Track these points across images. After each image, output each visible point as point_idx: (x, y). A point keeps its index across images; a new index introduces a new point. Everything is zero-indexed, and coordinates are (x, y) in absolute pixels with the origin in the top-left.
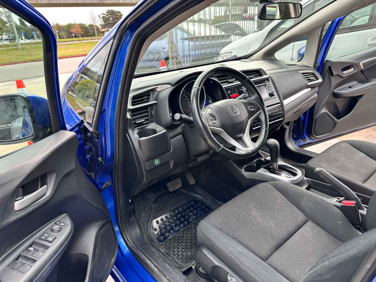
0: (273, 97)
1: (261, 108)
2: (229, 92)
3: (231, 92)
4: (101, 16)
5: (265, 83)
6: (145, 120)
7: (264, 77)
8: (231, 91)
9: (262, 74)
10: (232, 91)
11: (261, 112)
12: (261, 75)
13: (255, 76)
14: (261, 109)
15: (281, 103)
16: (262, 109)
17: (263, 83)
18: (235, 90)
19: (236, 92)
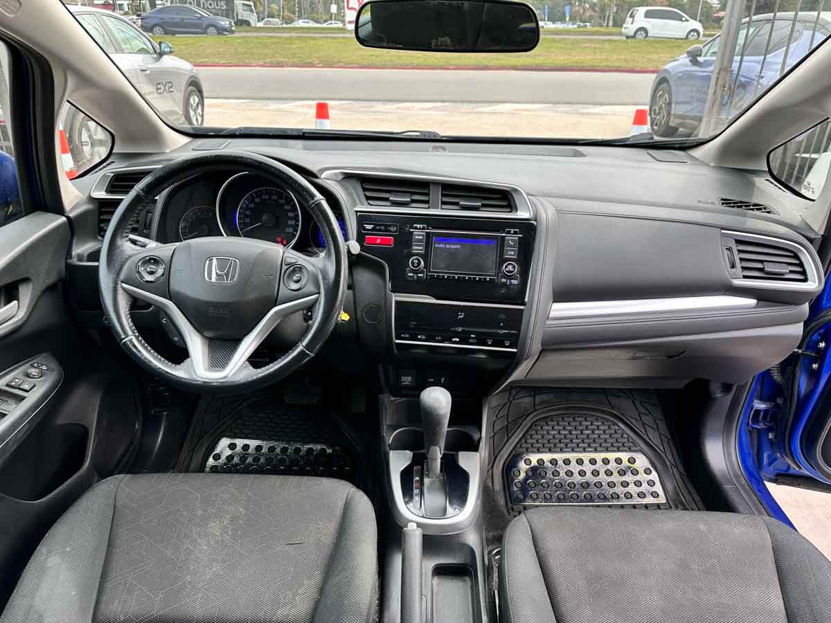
1: (321, 290)
2: (369, 227)
3: (373, 229)
8: (376, 225)
9: (515, 205)
10: (378, 228)
11: (317, 299)
12: (512, 207)
14: (319, 293)
15: (529, 304)
16: (322, 295)
17: (498, 231)
18: (390, 226)
19: (390, 231)
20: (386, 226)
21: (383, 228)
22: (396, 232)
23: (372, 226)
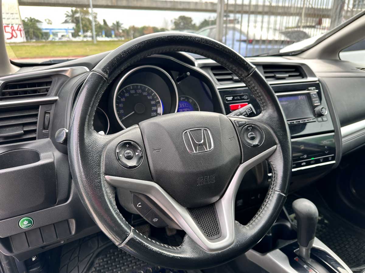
0: (320, 119)
1: (277, 141)
2: (230, 98)
3: (233, 100)
4: (174, 21)
5: (309, 90)
6: (25, 131)
7: (310, 79)
8: (234, 97)
9: (305, 74)
10: (236, 98)
11: (276, 149)
12: (303, 75)
13: (290, 76)
14: (276, 144)
15: (336, 131)
16: (279, 145)
17: (304, 90)
18: (243, 95)
19: (244, 99)
20: (241, 96)
21: (239, 98)
22: (248, 99)
23: (232, 97)
